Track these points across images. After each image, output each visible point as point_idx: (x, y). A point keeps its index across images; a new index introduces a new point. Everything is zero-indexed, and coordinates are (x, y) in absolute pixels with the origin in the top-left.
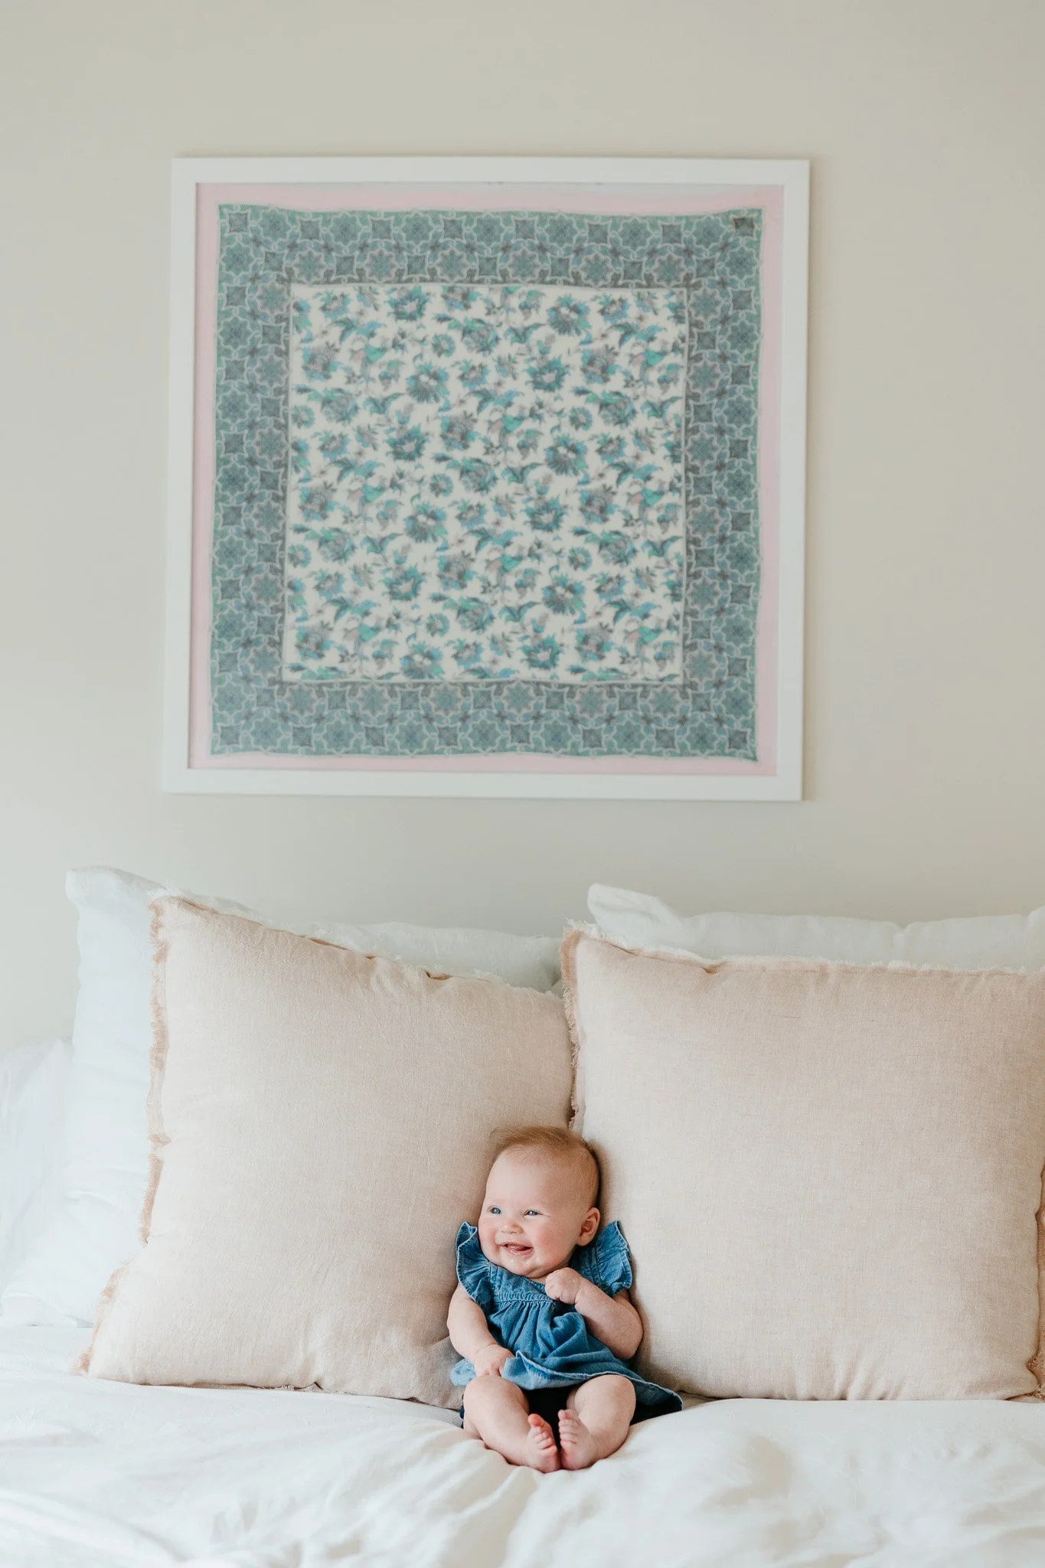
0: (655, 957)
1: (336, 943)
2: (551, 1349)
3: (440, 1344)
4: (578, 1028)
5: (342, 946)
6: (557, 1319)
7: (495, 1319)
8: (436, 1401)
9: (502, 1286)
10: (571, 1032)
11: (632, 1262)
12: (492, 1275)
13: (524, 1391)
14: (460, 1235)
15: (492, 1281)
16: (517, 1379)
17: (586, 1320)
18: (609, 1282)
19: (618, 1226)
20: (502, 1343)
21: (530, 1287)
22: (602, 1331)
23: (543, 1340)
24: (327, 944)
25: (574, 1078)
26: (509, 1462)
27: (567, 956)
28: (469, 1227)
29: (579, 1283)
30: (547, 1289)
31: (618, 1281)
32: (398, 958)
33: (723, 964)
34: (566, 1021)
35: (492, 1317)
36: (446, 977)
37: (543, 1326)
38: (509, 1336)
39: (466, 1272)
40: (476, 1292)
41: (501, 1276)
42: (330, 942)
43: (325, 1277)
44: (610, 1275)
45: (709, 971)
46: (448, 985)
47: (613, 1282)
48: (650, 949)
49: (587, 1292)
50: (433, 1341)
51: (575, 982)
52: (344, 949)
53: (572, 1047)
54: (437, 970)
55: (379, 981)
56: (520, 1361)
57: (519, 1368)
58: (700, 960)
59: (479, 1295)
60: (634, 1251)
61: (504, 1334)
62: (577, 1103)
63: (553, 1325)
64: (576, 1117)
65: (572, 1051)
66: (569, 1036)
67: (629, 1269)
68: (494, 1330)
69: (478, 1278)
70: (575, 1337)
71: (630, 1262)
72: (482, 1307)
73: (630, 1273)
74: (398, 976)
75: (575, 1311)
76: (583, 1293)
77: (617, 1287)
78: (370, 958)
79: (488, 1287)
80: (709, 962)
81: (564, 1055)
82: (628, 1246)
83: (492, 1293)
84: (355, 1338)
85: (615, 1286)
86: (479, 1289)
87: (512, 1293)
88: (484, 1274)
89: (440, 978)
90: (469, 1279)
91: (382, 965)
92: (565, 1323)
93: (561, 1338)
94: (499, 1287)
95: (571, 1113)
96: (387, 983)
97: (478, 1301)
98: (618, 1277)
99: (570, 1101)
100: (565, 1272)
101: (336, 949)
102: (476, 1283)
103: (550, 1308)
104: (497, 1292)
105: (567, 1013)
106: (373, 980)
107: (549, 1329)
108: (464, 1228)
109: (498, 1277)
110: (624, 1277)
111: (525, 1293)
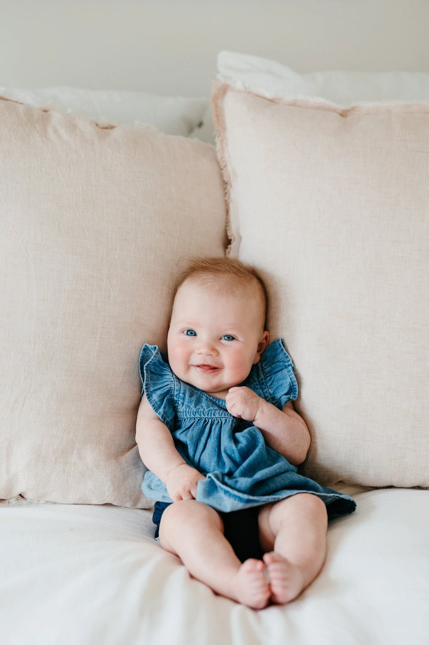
0: (294, 104)
1: (15, 100)
2: (237, 465)
3: (130, 454)
4: (229, 168)
5: (20, 101)
6: (238, 435)
7: (180, 435)
8: (128, 505)
9: (185, 403)
10: (223, 172)
11: (297, 376)
12: (176, 393)
13: (222, 514)
14: (143, 357)
15: (175, 398)
16: (211, 501)
17: (263, 432)
18: (278, 395)
19: (282, 343)
20: (190, 461)
21: (210, 404)
22: (280, 445)
23: (230, 457)
24: (6, 100)
25: (227, 212)
26: (216, 594)
27: (216, 106)
28: (150, 346)
29: (258, 402)
30: (228, 406)
31: (286, 394)
32: (70, 111)
33: (353, 109)
34: (218, 163)
35: (178, 434)
36: (112, 127)
37: (226, 442)
38: (195, 452)
39: (152, 389)
40: (161, 410)
41: (184, 394)
42: (9, 98)
43: (23, 405)
44: (277, 388)
45: (343, 114)
46: (115, 133)
47: (281, 394)
48: (289, 98)
49: (265, 410)
50: (123, 452)
51: (224, 129)
52: (22, 104)
53: (225, 185)
54: (104, 121)
55: (55, 131)
56: (212, 483)
57: (211, 489)
58: (334, 105)
59: (165, 413)
60: (298, 367)
61: (191, 451)
62: (232, 233)
63: (236, 441)
64: (233, 246)
65: (225, 189)
66: (222, 176)
67: (296, 383)
68: (180, 447)
69: (163, 396)
70: (257, 451)
71: (296, 376)
72: (167, 424)
73: (297, 386)
74: (71, 126)
75: (253, 425)
76: (262, 411)
77: (286, 400)
78: (46, 111)
79: (172, 405)
80: (342, 107)
81: (218, 192)
82: (293, 362)
83: (175, 409)
84: (53, 458)
85: (284, 399)
86: (165, 408)
87: (195, 410)
88: (169, 391)
89: (107, 128)
90: (155, 397)
91: (56, 117)
92: (247, 439)
93: (245, 454)
94: (183, 404)
95: (227, 242)
96: (62, 132)
97: (164, 420)
98: (286, 391)
99: (226, 231)
100: (242, 391)
101: (15, 103)
102: (162, 401)
103: (232, 425)
104: (181, 409)
105: (219, 156)
106: (50, 130)
107: (234, 447)
108: (146, 349)
109: (181, 395)
110: (291, 390)
111: (207, 410)
